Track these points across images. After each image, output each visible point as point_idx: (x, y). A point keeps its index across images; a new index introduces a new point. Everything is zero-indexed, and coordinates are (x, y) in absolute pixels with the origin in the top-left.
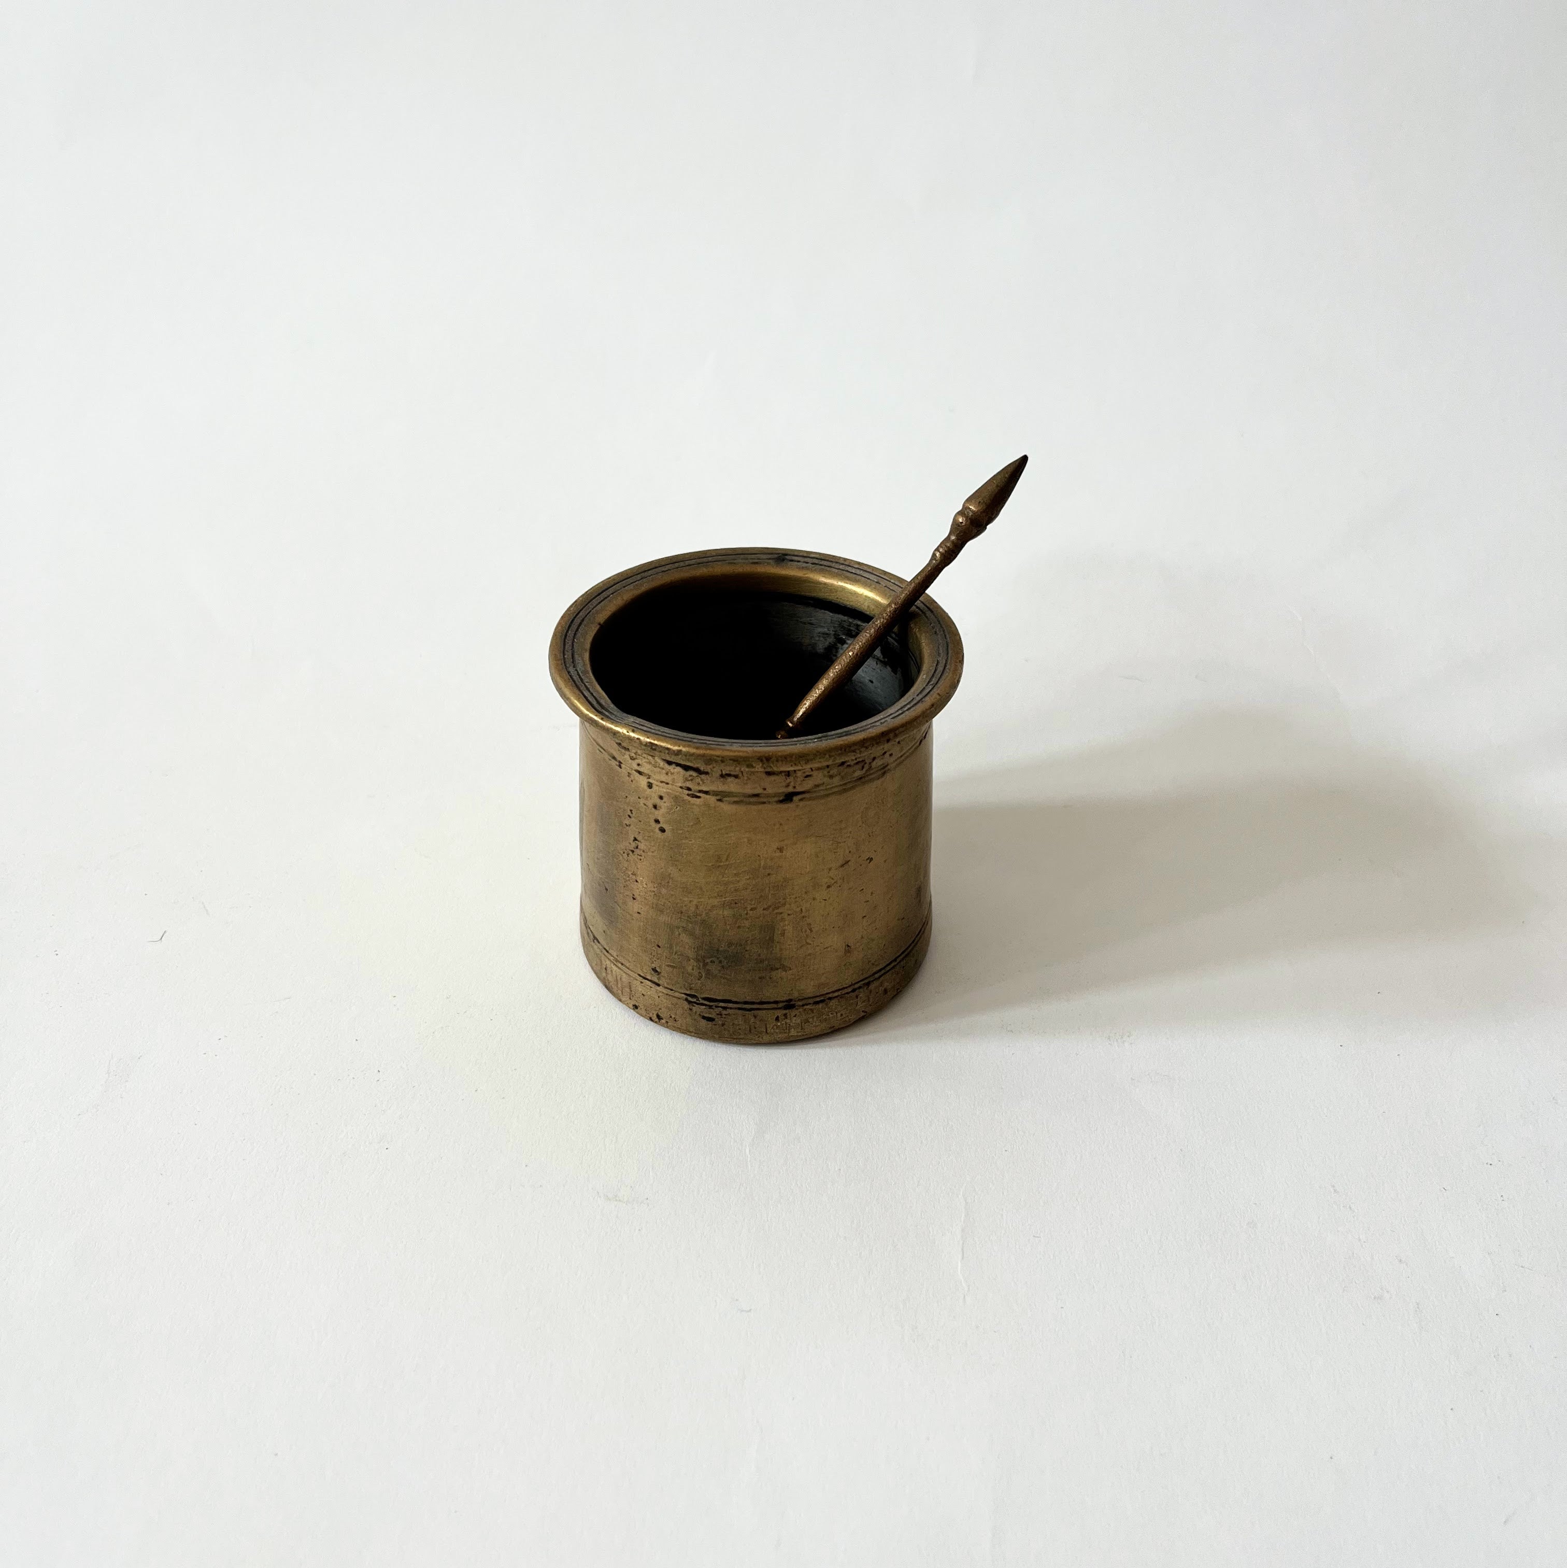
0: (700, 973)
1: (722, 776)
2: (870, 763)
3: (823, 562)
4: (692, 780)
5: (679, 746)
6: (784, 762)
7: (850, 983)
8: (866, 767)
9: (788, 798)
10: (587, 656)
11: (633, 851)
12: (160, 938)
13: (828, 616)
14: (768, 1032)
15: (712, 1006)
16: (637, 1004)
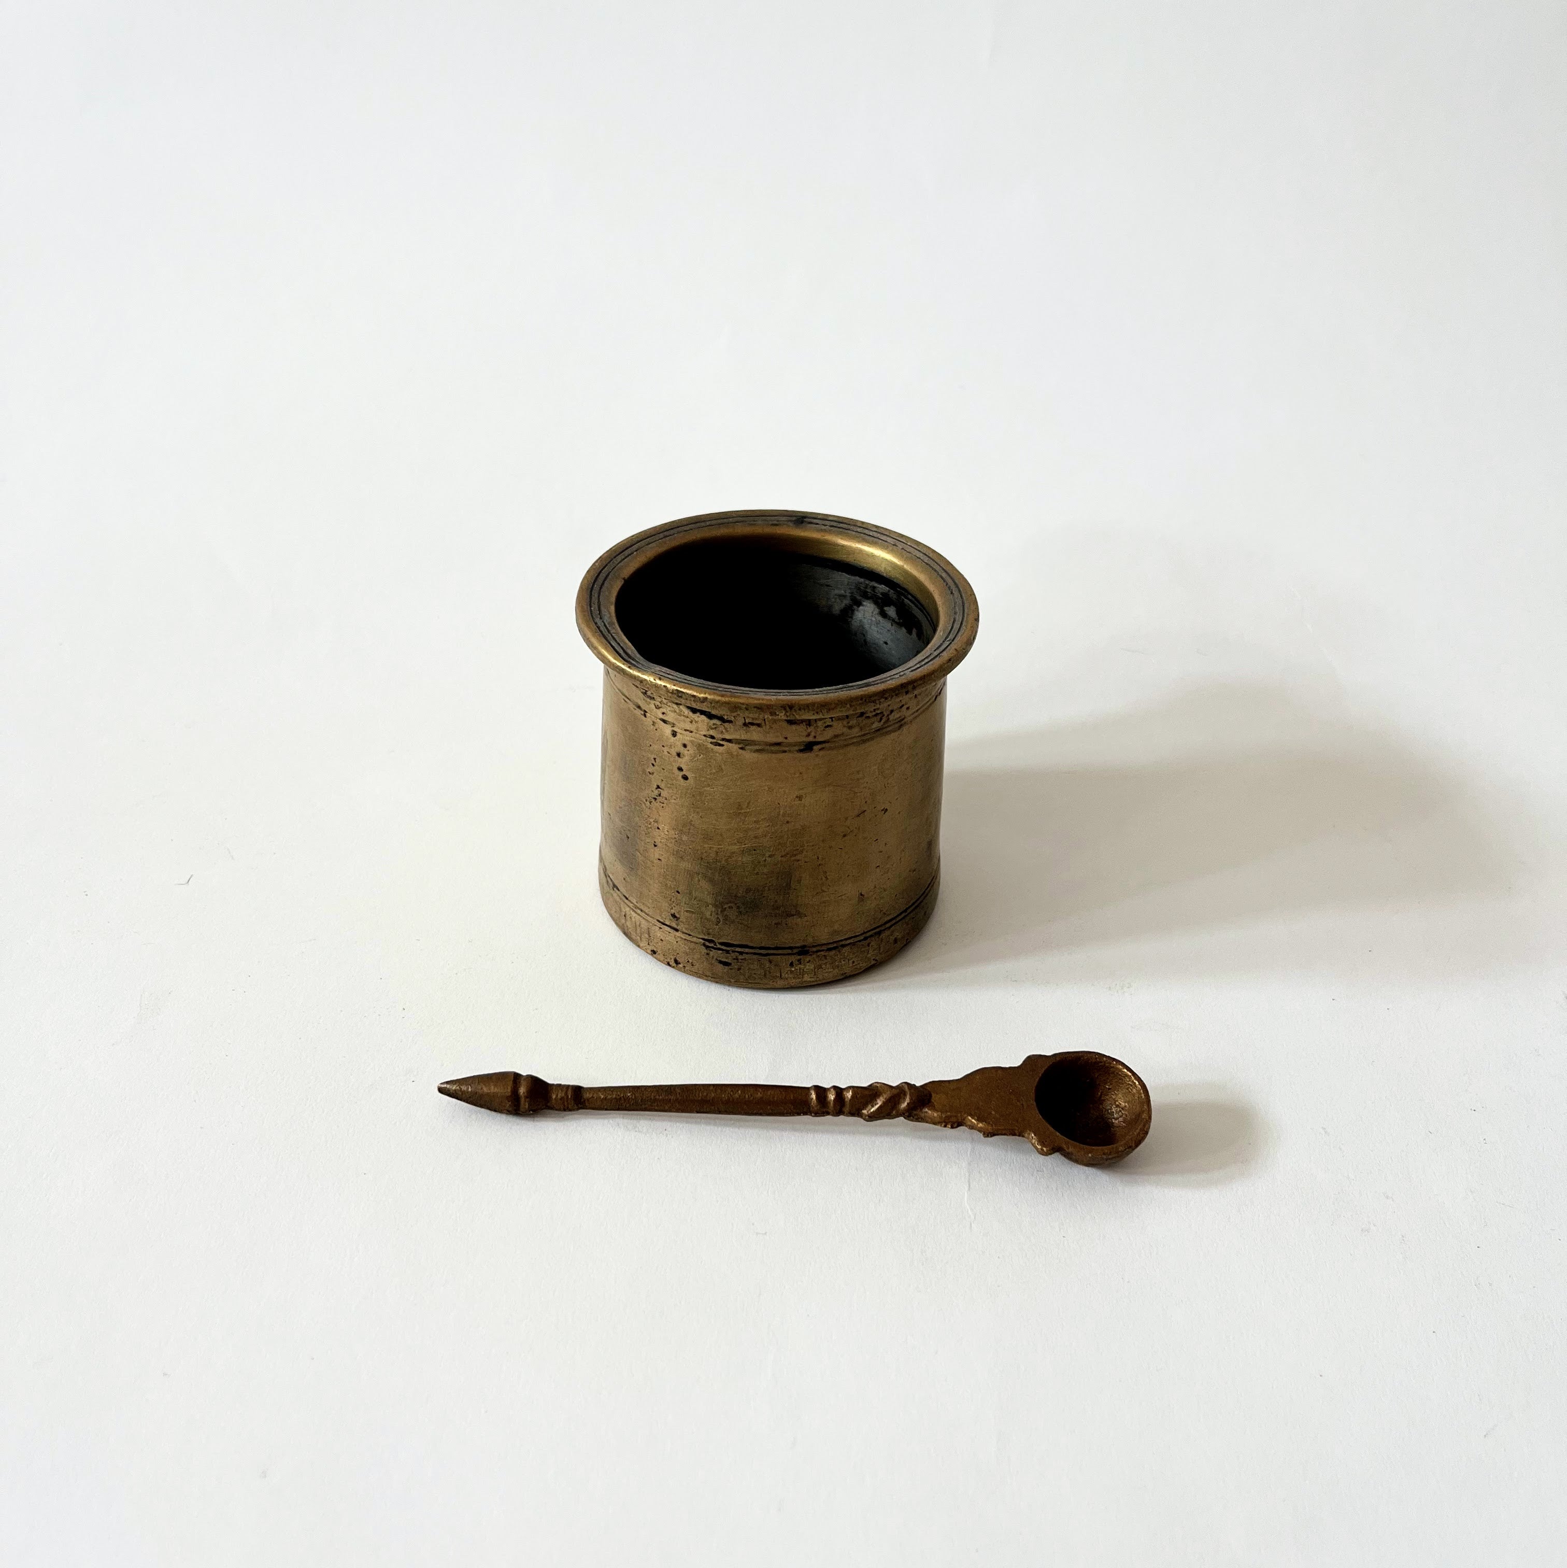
0: (718, 918)
1: (745, 724)
2: (888, 715)
3: (841, 525)
4: (715, 728)
5: (705, 694)
6: (806, 711)
7: (862, 932)
8: (884, 719)
9: (808, 747)
10: (613, 608)
11: (655, 799)
12: (187, 881)
13: (845, 578)
14: (782, 977)
15: (729, 951)
16: (655, 949)
